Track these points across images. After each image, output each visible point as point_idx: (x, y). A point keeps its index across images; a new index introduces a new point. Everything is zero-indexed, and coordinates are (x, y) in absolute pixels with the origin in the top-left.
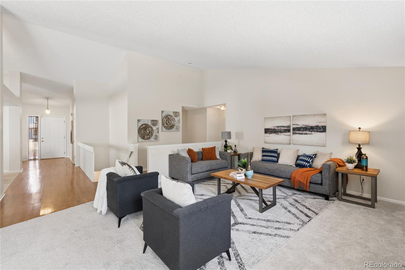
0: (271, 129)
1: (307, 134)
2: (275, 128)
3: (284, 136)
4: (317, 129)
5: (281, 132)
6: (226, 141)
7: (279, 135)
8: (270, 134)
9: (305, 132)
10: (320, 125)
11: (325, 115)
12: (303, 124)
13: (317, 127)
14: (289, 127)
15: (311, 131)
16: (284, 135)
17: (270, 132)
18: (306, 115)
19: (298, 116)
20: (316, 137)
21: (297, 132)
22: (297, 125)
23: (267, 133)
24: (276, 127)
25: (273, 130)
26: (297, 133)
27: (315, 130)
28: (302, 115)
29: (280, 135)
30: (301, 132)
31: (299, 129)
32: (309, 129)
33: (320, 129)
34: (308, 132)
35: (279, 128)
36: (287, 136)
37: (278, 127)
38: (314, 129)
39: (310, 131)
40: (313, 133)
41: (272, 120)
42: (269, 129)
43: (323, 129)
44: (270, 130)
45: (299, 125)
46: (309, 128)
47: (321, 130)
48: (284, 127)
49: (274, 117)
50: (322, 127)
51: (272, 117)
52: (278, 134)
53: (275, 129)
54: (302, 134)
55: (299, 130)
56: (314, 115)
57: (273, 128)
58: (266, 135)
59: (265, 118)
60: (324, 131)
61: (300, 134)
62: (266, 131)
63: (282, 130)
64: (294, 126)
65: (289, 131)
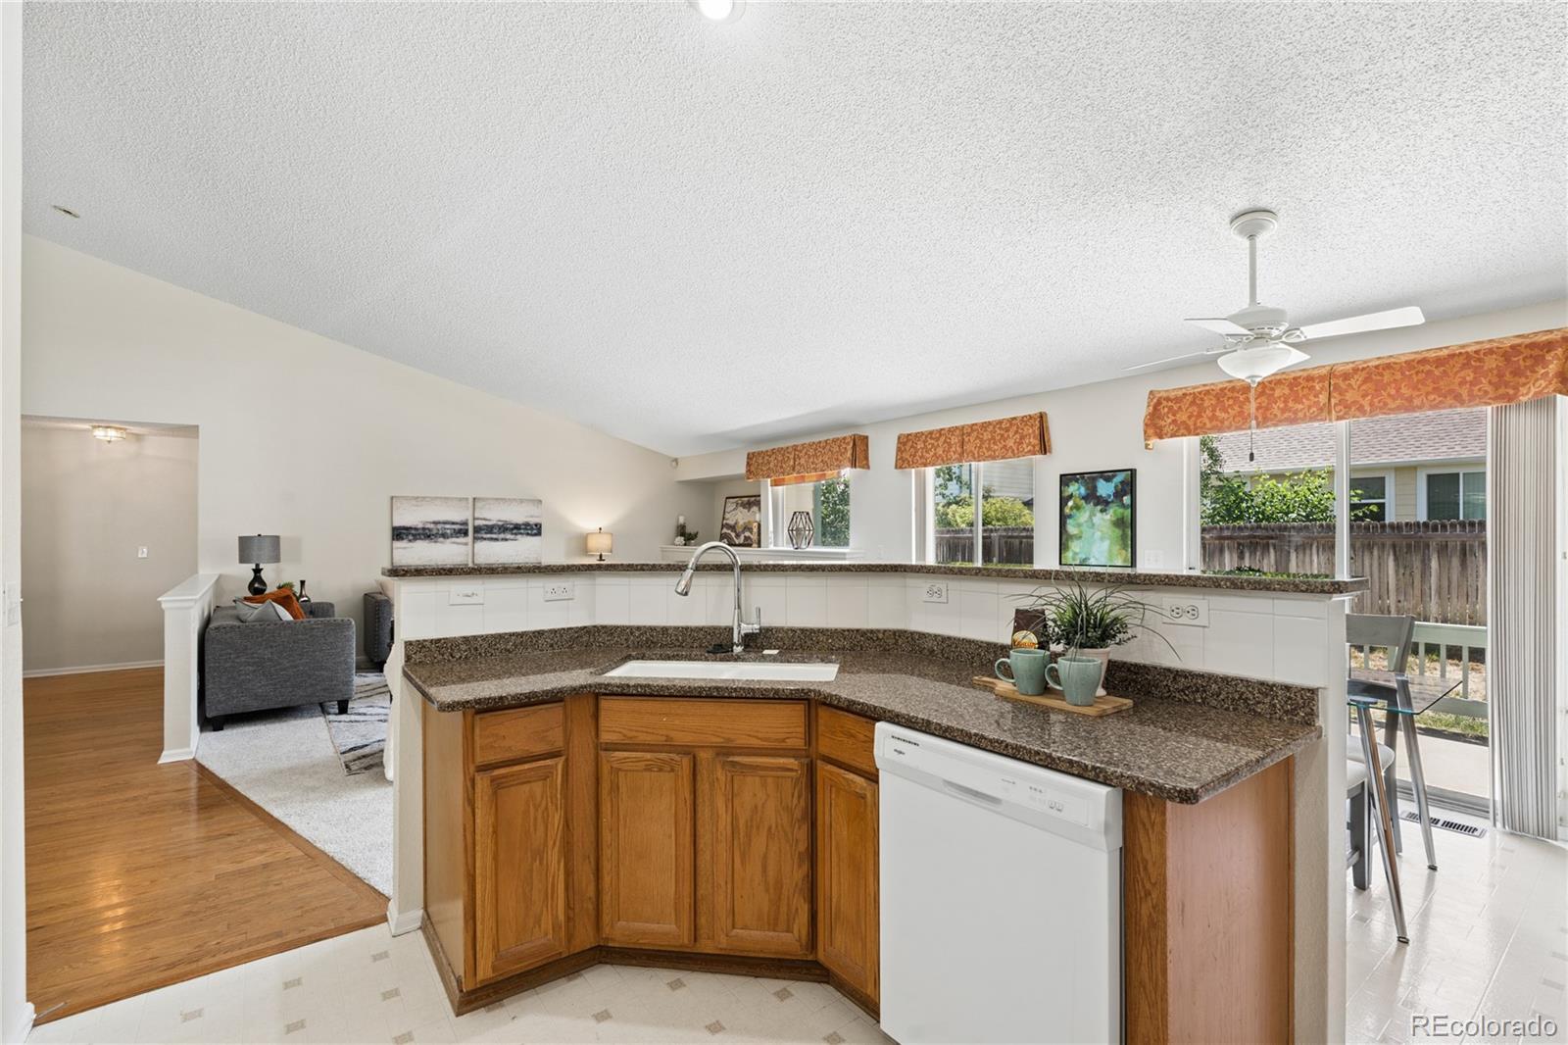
0: (416, 529)
1: (506, 540)
2: (428, 526)
3: (455, 545)
4: (526, 529)
5: (444, 536)
6: (257, 571)
7: (438, 544)
8: (410, 541)
9: (502, 536)
10: (532, 521)
11: (540, 501)
12: (498, 518)
13: (527, 524)
14: (465, 523)
15: (516, 534)
16: (454, 543)
17: (411, 537)
18: (504, 499)
19: (488, 499)
20: (524, 545)
21: (485, 536)
22: (485, 519)
23: (403, 539)
24: (431, 523)
25: (421, 531)
26: (485, 539)
27: (522, 531)
28: (497, 499)
29: (442, 542)
30: (494, 536)
31: (490, 529)
32: (512, 529)
33: (532, 529)
34: (509, 536)
35: (439, 526)
36: (460, 546)
37: (435, 523)
38: (520, 529)
39: (512, 534)
40: (519, 537)
41: (417, 506)
42: (407, 529)
43: (535, 530)
44: (413, 532)
45: (489, 520)
46: (511, 526)
47: (535, 531)
48: (453, 523)
49: (424, 497)
50: (536, 525)
51: (418, 498)
52: (436, 542)
53: (428, 529)
54: (496, 540)
55: (491, 532)
56: (522, 501)
57: (420, 526)
58: (397, 544)
59: (392, 498)
60: (539, 534)
61: (492, 539)
62: (399, 533)
63: (448, 531)
64: (478, 523)
65: (466, 533)
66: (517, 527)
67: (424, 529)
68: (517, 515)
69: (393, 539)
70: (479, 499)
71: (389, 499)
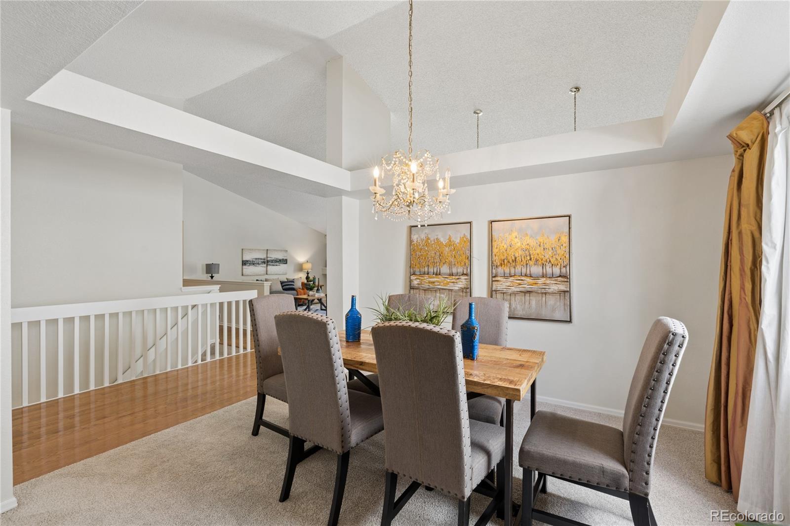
0: (250, 261)
2: (254, 260)
3: (261, 268)
4: (283, 261)
5: (258, 264)
8: (248, 266)
9: (276, 264)
10: (285, 258)
11: (287, 251)
12: (274, 257)
14: (264, 259)
15: (280, 263)
17: (248, 264)
18: (277, 250)
19: (271, 250)
20: (282, 267)
21: (271, 264)
22: (270, 258)
23: (246, 265)
28: (274, 250)
29: (258, 266)
30: (273, 264)
31: (272, 261)
34: (278, 264)
35: (257, 260)
36: (263, 268)
37: (256, 259)
40: (281, 265)
41: (250, 253)
42: (247, 261)
43: (285, 261)
45: (272, 258)
46: (278, 260)
48: (261, 259)
49: (252, 249)
51: (250, 249)
52: (256, 266)
54: (274, 265)
55: (272, 262)
56: (281, 251)
57: (251, 260)
58: (244, 267)
59: (242, 249)
60: (286, 263)
61: (273, 265)
62: (244, 263)
63: (260, 262)
64: (268, 259)
65: (265, 263)
66: (280, 260)
67: (252, 261)
68: (280, 256)
69: (243, 265)
70: (269, 250)
71: (241, 250)
